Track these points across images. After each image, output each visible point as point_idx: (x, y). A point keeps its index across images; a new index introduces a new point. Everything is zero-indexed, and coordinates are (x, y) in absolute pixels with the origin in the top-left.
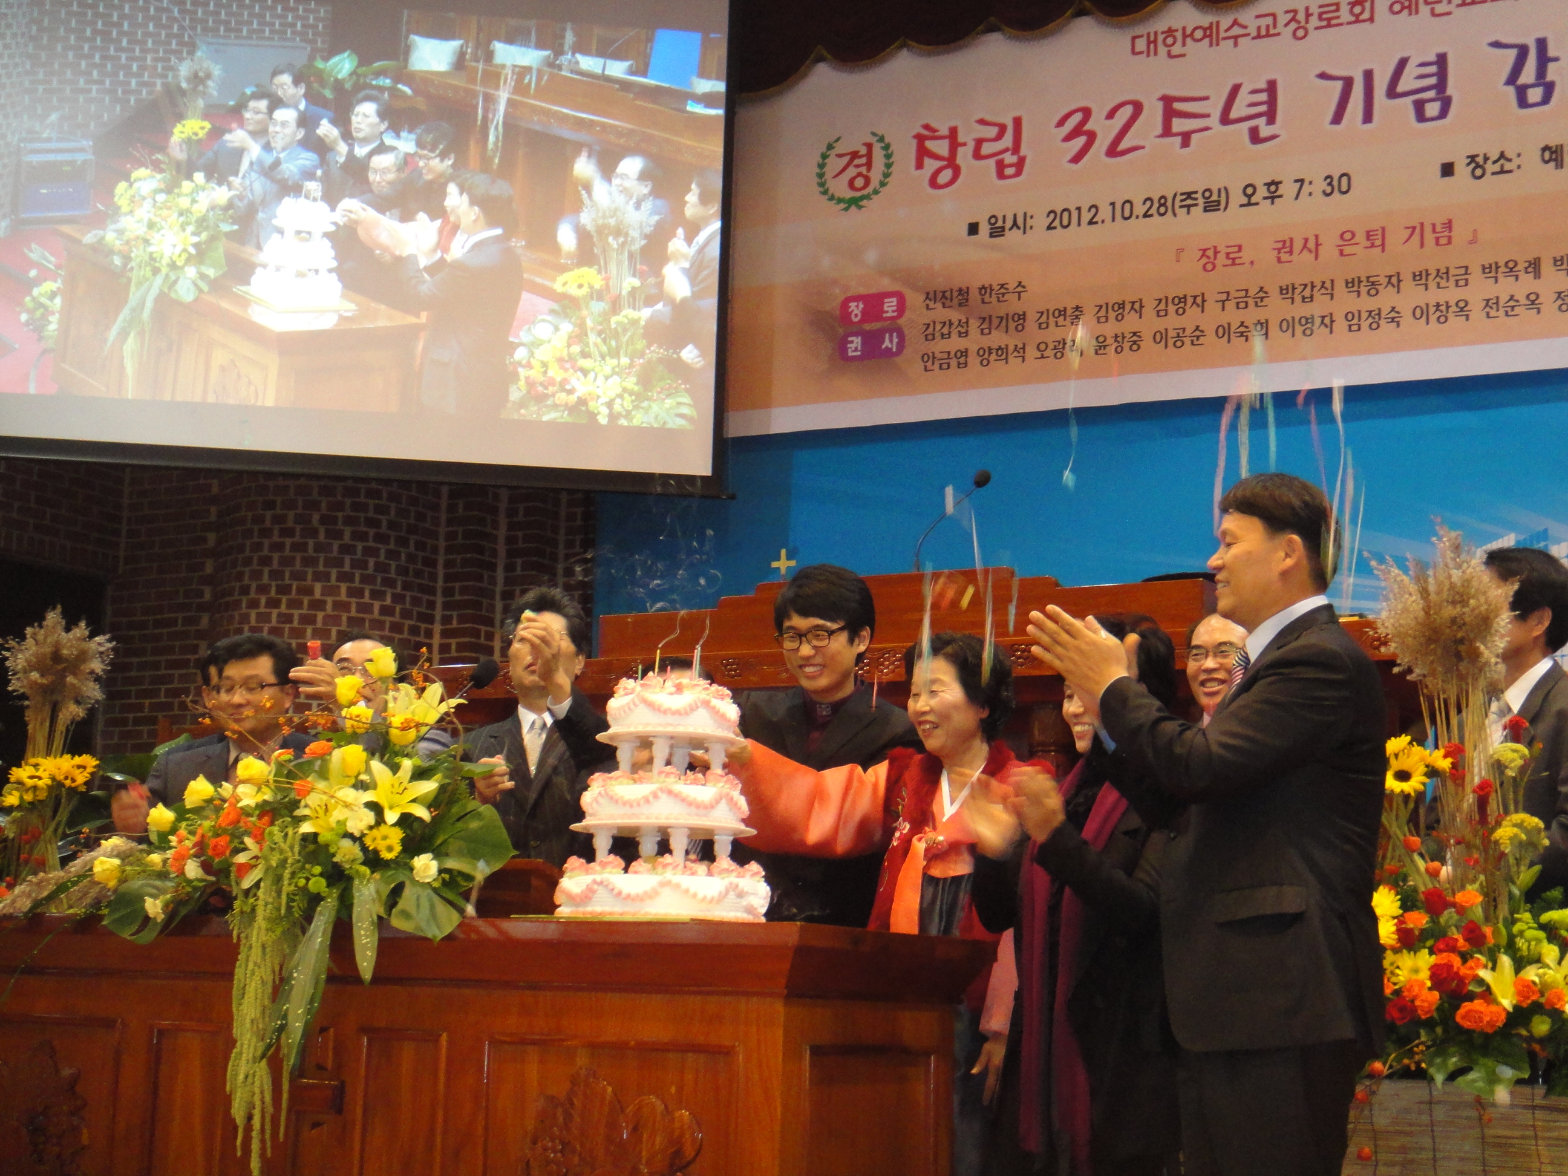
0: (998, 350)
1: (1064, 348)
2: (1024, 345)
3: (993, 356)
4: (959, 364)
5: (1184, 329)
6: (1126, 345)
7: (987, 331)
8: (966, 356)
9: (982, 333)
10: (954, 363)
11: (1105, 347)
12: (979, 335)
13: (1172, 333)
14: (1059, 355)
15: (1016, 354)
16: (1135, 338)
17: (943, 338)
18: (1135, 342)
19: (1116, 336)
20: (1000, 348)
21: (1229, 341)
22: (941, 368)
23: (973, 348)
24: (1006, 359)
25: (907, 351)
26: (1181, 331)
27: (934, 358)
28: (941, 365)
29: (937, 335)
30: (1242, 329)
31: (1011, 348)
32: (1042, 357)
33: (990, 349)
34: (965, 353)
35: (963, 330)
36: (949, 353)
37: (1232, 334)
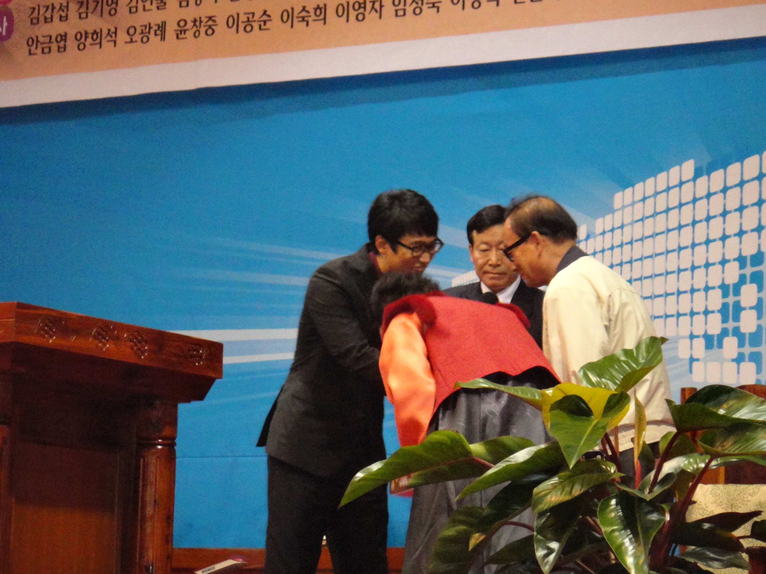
0: (93, 34)
1: (149, 32)
2: (116, 29)
3: (89, 40)
4: (59, 47)
5: (253, 14)
6: (203, 30)
7: (84, 15)
8: (65, 40)
9: (80, 17)
10: (54, 47)
11: (185, 31)
12: (78, 20)
13: (243, 18)
14: (145, 39)
15: (109, 38)
16: (210, 23)
17: (46, 22)
18: (210, 27)
19: (195, 21)
20: (95, 32)
21: (292, 26)
22: (43, 52)
23: (71, 33)
24: (100, 44)
25: (15, 36)
26: (251, 16)
27: (37, 41)
28: (43, 49)
29: (42, 19)
30: (304, 14)
31: (105, 32)
32: (132, 41)
33: (86, 33)
34: (64, 37)
35: (64, 14)
36: (51, 37)
37: (295, 20)
